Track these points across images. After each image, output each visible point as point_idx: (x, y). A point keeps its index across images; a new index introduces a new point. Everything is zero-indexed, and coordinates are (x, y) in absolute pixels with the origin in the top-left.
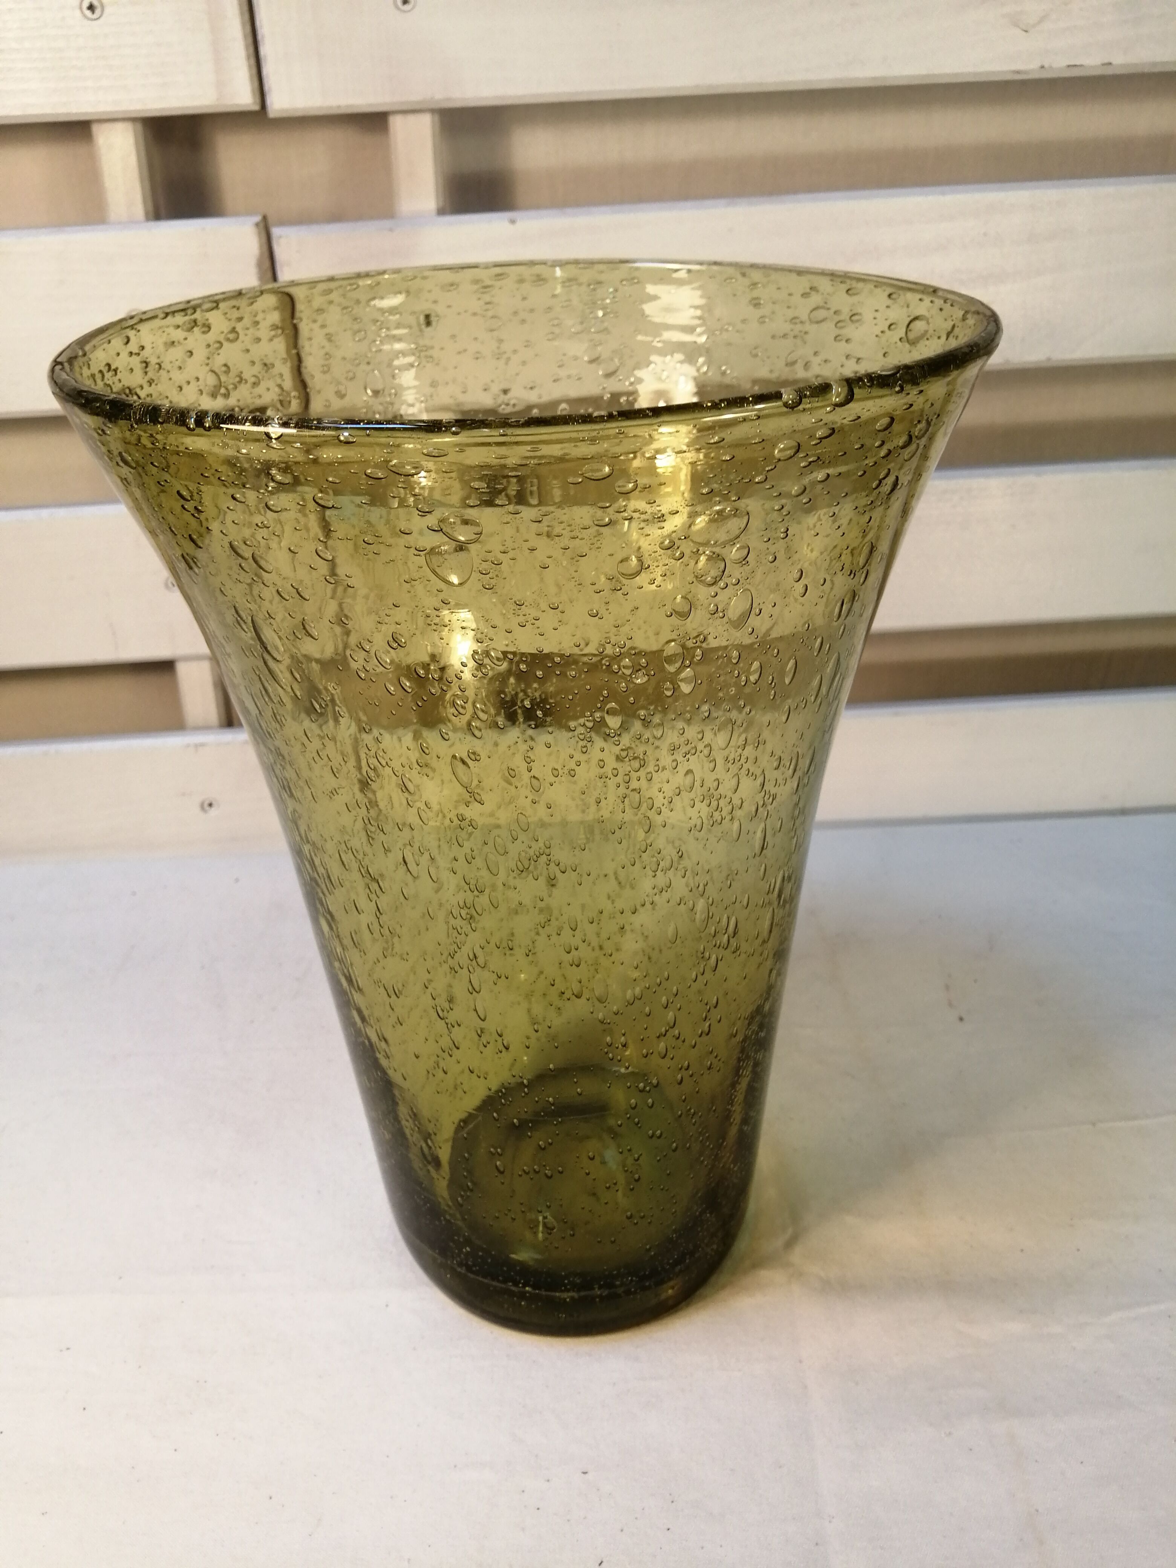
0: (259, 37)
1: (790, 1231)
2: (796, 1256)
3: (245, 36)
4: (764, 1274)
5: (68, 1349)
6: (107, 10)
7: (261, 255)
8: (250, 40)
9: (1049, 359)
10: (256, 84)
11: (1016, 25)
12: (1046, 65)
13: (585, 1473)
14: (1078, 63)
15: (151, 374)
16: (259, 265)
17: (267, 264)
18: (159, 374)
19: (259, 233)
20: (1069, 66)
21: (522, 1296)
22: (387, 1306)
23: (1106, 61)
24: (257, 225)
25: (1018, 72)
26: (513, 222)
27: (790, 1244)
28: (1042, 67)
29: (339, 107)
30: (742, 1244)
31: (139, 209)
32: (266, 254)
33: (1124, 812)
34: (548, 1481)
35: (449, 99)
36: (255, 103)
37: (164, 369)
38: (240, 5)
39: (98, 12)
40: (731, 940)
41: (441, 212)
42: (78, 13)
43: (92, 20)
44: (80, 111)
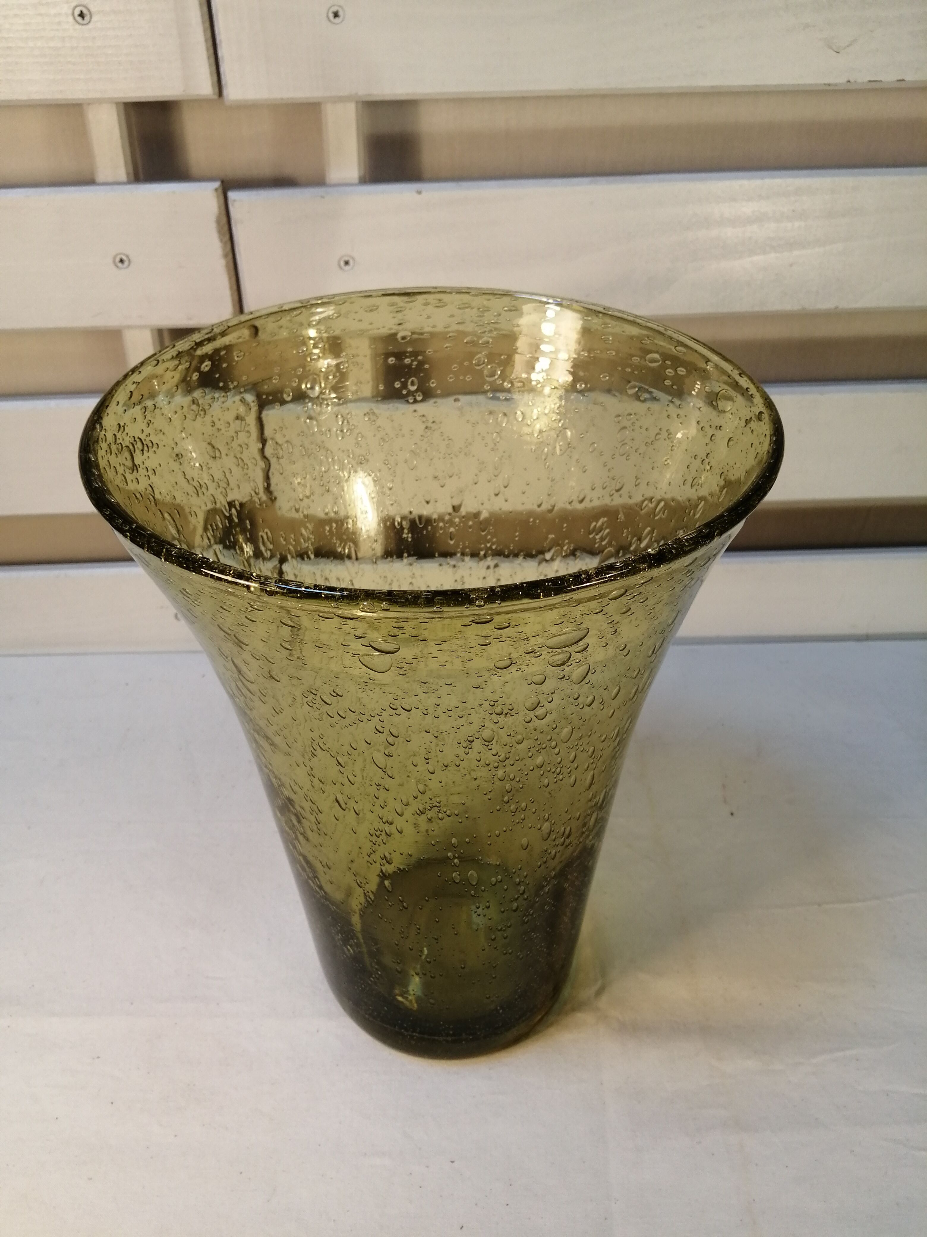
0: (218, 42)
1: (599, 983)
2: (603, 1002)
3: (206, 41)
4: (580, 1016)
5: (98, 1057)
6: (95, 18)
7: (220, 213)
8: (210, 43)
9: (837, 308)
10: (215, 79)
11: (831, 48)
12: (852, 80)
13: (452, 1162)
14: (878, 80)
15: (149, 417)
16: (218, 221)
17: (224, 219)
18: (155, 413)
19: (218, 197)
20: (870, 81)
21: (412, 1037)
22: (318, 1031)
23: (900, 78)
24: (216, 190)
25: (829, 85)
26: (419, 192)
27: (599, 993)
28: (849, 81)
29: (282, 99)
30: (566, 992)
31: (122, 174)
32: (224, 212)
33: (867, 638)
34: (428, 1167)
35: (370, 95)
36: (214, 94)
37: (158, 408)
38: (201, 5)
39: (87, 18)
40: (566, 840)
41: (363, 181)
42: (71, 19)
43: (82, 25)
44: (74, 97)
